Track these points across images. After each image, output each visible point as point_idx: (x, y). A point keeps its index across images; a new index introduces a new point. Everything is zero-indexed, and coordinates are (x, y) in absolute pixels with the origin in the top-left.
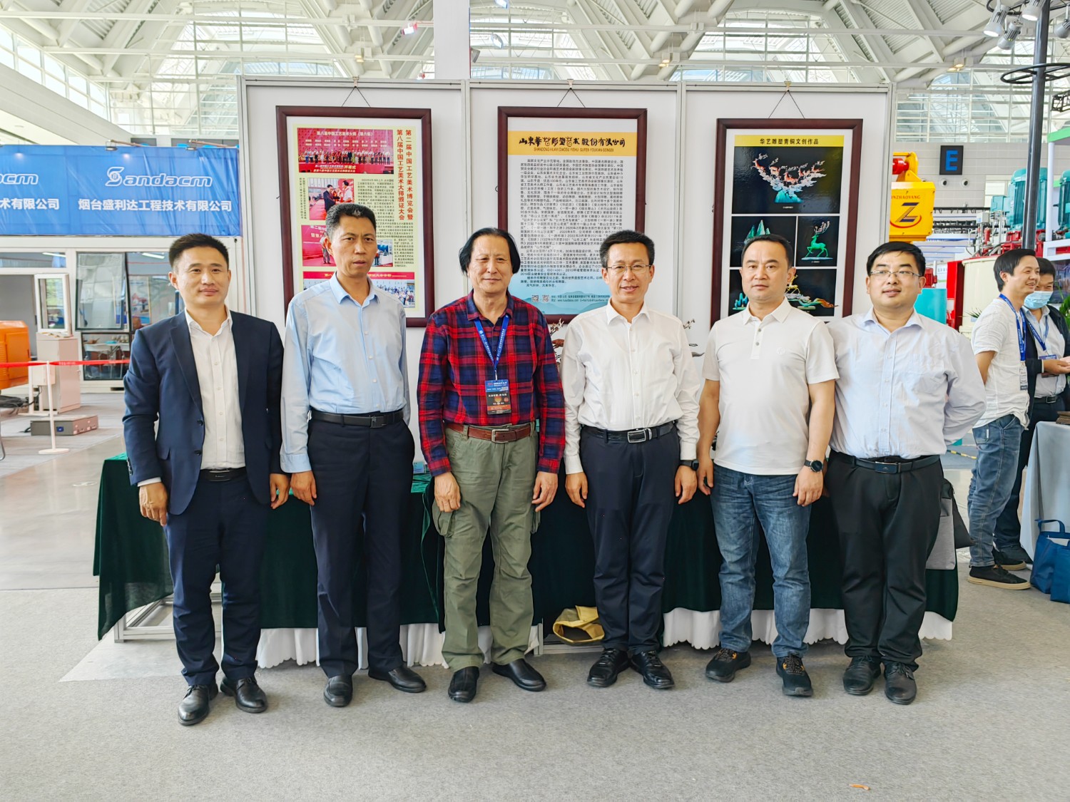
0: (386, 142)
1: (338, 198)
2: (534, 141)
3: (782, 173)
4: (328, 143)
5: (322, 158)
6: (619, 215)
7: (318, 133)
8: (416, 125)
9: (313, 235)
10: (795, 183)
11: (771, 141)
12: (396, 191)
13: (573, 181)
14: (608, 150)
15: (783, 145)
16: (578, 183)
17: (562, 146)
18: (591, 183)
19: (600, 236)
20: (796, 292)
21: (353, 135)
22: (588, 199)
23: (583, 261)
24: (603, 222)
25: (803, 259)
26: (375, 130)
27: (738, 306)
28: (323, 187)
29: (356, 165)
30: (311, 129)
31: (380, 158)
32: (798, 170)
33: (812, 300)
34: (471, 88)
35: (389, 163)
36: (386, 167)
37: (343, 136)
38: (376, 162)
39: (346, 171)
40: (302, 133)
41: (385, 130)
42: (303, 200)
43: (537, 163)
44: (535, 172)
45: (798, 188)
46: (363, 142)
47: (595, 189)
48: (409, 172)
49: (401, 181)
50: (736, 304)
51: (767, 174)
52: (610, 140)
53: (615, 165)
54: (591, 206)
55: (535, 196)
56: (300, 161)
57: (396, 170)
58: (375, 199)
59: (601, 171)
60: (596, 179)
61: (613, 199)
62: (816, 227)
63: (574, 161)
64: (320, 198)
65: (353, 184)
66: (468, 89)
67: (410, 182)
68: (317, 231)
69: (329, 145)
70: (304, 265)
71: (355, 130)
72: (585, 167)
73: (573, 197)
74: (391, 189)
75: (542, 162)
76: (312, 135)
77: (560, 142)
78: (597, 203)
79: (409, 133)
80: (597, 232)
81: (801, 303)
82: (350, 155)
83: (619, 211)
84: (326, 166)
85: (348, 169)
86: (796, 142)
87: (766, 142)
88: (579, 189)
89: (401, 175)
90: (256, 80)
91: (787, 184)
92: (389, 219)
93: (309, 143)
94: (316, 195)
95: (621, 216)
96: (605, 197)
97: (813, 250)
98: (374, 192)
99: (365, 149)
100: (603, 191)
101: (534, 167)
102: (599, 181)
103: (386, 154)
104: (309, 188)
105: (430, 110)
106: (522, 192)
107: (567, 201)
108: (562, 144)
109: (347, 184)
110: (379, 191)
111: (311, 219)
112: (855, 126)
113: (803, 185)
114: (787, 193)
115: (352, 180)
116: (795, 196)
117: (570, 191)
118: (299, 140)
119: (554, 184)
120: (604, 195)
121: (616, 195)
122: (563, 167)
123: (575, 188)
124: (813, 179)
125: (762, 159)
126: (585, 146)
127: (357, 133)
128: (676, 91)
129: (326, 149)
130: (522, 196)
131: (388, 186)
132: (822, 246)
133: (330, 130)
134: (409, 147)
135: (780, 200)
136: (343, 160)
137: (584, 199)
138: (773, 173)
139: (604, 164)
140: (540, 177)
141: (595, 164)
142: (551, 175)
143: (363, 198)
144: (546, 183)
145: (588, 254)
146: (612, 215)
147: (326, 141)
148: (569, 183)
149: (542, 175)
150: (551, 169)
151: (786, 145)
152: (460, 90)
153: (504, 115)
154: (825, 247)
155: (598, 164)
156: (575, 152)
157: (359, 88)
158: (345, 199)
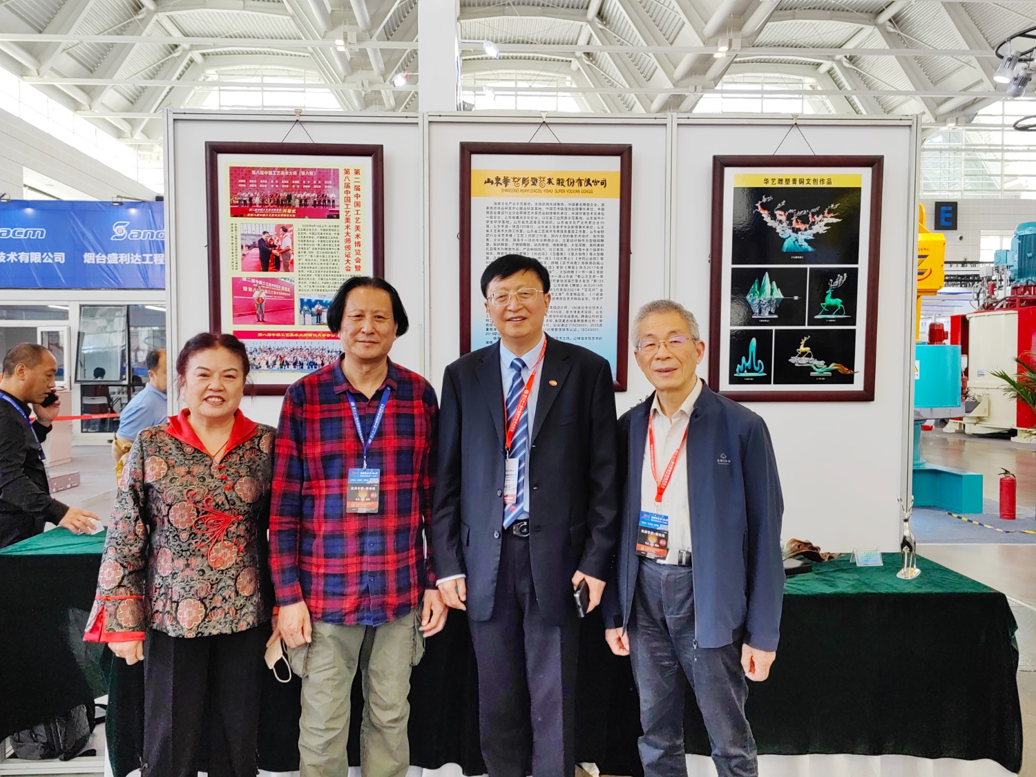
0: (331, 182)
1: (275, 246)
2: (501, 181)
3: (789, 218)
4: (264, 184)
5: (257, 200)
6: (600, 266)
7: (254, 172)
8: (366, 163)
9: (245, 289)
10: (806, 230)
11: (776, 181)
12: (342, 238)
13: (547, 227)
14: (587, 191)
15: (791, 185)
16: (553, 230)
17: (534, 187)
18: (567, 230)
19: (578, 290)
20: (809, 356)
21: (294, 176)
22: (563, 247)
23: (558, 319)
24: (581, 274)
25: (816, 317)
26: (318, 169)
27: (740, 372)
29: (296, 209)
30: (245, 168)
31: (324, 201)
32: (808, 214)
33: (828, 366)
34: (430, 122)
35: (334, 206)
36: (331, 211)
37: (282, 176)
38: (319, 205)
39: (285, 215)
40: (235, 172)
41: (330, 169)
42: (234, 249)
43: (505, 206)
44: (503, 217)
45: (809, 235)
46: (304, 182)
47: (572, 236)
48: (357, 216)
49: (348, 227)
50: (737, 370)
51: (772, 219)
52: (589, 180)
53: (595, 209)
54: (567, 256)
55: (502, 244)
56: (231, 205)
57: (342, 214)
58: (317, 247)
59: (579, 216)
60: (572, 224)
61: (593, 247)
62: (831, 280)
63: (548, 204)
64: (254, 246)
65: (292, 231)
66: (426, 123)
67: (358, 228)
68: (248, 284)
69: (266, 186)
70: (235, 323)
71: (295, 169)
72: (560, 211)
73: (547, 245)
74: (336, 236)
75: (511, 205)
76: (246, 174)
77: (531, 183)
78: (575, 252)
79: (357, 172)
80: (574, 285)
81: (814, 368)
82: (289, 197)
83: (600, 261)
84: (262, 210)
85: (287, 213)
86: (806, 182)
87: (770, 182)
88: (553, 236)
89: (348, 220)
90: (185, 113)
91: (796, 231)
92: (334, 270)
93: (243, 183)
94: (250, 243)
95: (602, 267)
96: (584, 245)
97: (828, 307)
98: (316, 240)
99: (307, 191)
100: (581, 238)
101: (501, 211)
102: (577, 227)
103: (331, 196)
104: (242, 235)
105: (382, 146)
106: (488, 240)
107: (540, 249)
108: (534, 184)
109: (285, 230)
110: (322, 238)
111: (243, 270)
112: (875, 163)
113: (814, 231)
114: (797, 240)
115: (291, 226)
116: (805, 245)
117: (543, 238)
118: (231, 181)
119: (525, 230)
120: (582, 243)
121: (597, 243)
122: (534, 211)
123: (549, 235)
124: (826, 225)
125: (767, 202)
126: (561, 187)
127: (298, 173)
128: (666, 125)
129: (263, 189)
130: (487, 244)
131: (332, 232)
132: (838, 302)
133: (268, 169)
134: (358, 188)
135: (787, 249)
136: (284, 203)
137: (560, 247)
138: (779, 217)
139: (583, 207)
140: (508, 222)
141: (571, 207)
142: (521, 220)
143: (304, 246)
144: (516, 229)
145: (564, 311)
146: (592, 265)
147: (261, 181)
148: (541, 229)
149: (510, 220)
150: (521, 213)
151: (794, 186)
152: (417, 124)
153: (467, 153)
154: (842, 304)
155: (575, 207)
156: (549, 193)
157: (301, 122)
158: (283, 248)
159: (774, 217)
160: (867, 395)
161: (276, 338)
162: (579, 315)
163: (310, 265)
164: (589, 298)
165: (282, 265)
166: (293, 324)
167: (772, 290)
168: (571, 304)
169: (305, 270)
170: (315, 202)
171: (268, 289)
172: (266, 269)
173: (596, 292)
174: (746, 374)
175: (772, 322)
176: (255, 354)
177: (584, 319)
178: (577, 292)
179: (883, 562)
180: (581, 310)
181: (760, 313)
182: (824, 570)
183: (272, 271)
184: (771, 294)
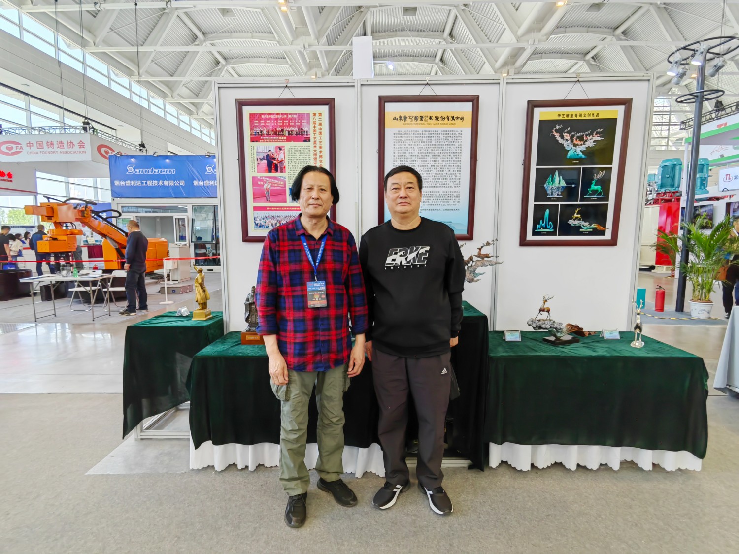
1: (275, 158)
2: (402, 119)
3: (572, 138)
4: (269, 123)
5: (265, 132)
6: (459, 167)
7: (263, 116)
8: (325, 109)
9: (259, 183)
10: (581, 145)
11: (565, 116)
12: (312, 153)
13: (428, 145)
14: (452, 124)
15: (574, 118)
16: (432, 147)
17: (421, 122)
18: (440, 146)
19: (446, 182)
20: (579, 220)
21: (285, 117)
22: (438, 157)
23: (434, 198)
24: (448, 172)
25: (585, 197)
26: (298, 114)
27: (539, 229)
28: (265, 151)
29: (287, 137)
30: (258, 114)
31: (302, 132)
32: (583, 135)
33: (590, 225)
34: (361, 85)
35: (307, 135)
36: (305, 138)
37: (278, 118)
38: (299, 134)
39: (280, 141)
40: (253, 116)
41: (305, 113)
42: (253, 160)
43: (404, 133)
44: (403, 139)
45: (583, 148)
46: (291, 121)
47: (443, 150)
48: (320, 140)
49: (315, 147)
50: (537, 228)
51: (561, 139)
52: (453, 117)
53: (457, 133)
54: (440, 162)
55: (403, 155)
56: (251, 135)
57: (312, 140)
58: (298, 158)
59: (447, 138)
60: (443, 143)
61: (455, 157)
62: (595, 175)
63: (429, 131)
64: (264, 158)
65: (284, 149)
66: (359, 85)
67: (321, 147)
68: (261, 180)
70: (254, 202)
71: (285, 114)
72: (436, 136)
73: (428, 155)
74: (309, 152)
75: (408, 133)
76: (258, 117)
77: (420, 119)
78: (444, 160)
79: (320, 115)
80: (444, 179)
81: (582, 227)
82: (282, 130)
83: (459, 164)
84: (267, 138)
85: (281, 139)
86: (583, 115)
87: (562, 116)
88: (432, 150)
89: (315, 143)
91: (575, 145)
93: (257, 123)
94: (261, 157)
95: (460, 169)
96: (450, 155)
97: (592, 191)
98: (298, 154)
99: (292, 126)
100: (448, 151)
101: (402, 136)
102: (446, 145)
103: (306, 129)
105: (334, 99)
106: (394, 153)
107: (424, 158)
108: (421, 120)
109: (281, 149)
110: (301, 153)
111: (258, 172)
113: (587, 146)
114: (576, 151)
115: (284, 147)
116: (581, 154)
117: (426, 152)
118: (251, 121)
119: (416, 147)
120: (449, 154)
121: (457, 154)
122: (421, 136)
123: (430, 150)
124: (594, 142)
125: (558, 129)
126: (437, 121)
127: (287, 116)
128: (499, 83)
129: (268, 126)
130: (394, 156)
131: (307, 150)
132: (598, 188)
133: (270, 114)
134: (320, 124)
135: (570, 156)
136: (278, 134)
137: (436, 157)
138: (565, 138)
139: (450, 133)
140: (406, 142)
141: (443, 133)
142: (414, 141)
143: (291, 158)
144: (410, 146)
145: (438, 194)
146: (454, 167)
147: (267, 121)
148: (426, 146)
149: (407, 142)
150: (414, 137)
151: (576, 118)
152: (354, 86)
153: (383, 102)
154: (601, 189)
155: (445, 133)
156: (430, 125)
157: (288, 87)
158: (280, 159)
159: (562, 137)
160: (613, 242)
161: (276, 210)
162: (447, 196)
163: (295, 169)
164: (453, 186)
165: (279, 169)
166: (285, 202)
167: (559, 181)
168: (442, 190)
169: (292, 172)
170: (297, 132)
171: (272, 183)
172: (270, 171)
173: (457, 183)
174: (542, 230)
175: (559, 200)
176: (265, 219)
177: (449, 198)
178: (445, 183)
179: (621, 337)
180: (447, 193)
181: (552, 194)
182: (586, 341)
183: (273, 172)
184: (559, 183)
